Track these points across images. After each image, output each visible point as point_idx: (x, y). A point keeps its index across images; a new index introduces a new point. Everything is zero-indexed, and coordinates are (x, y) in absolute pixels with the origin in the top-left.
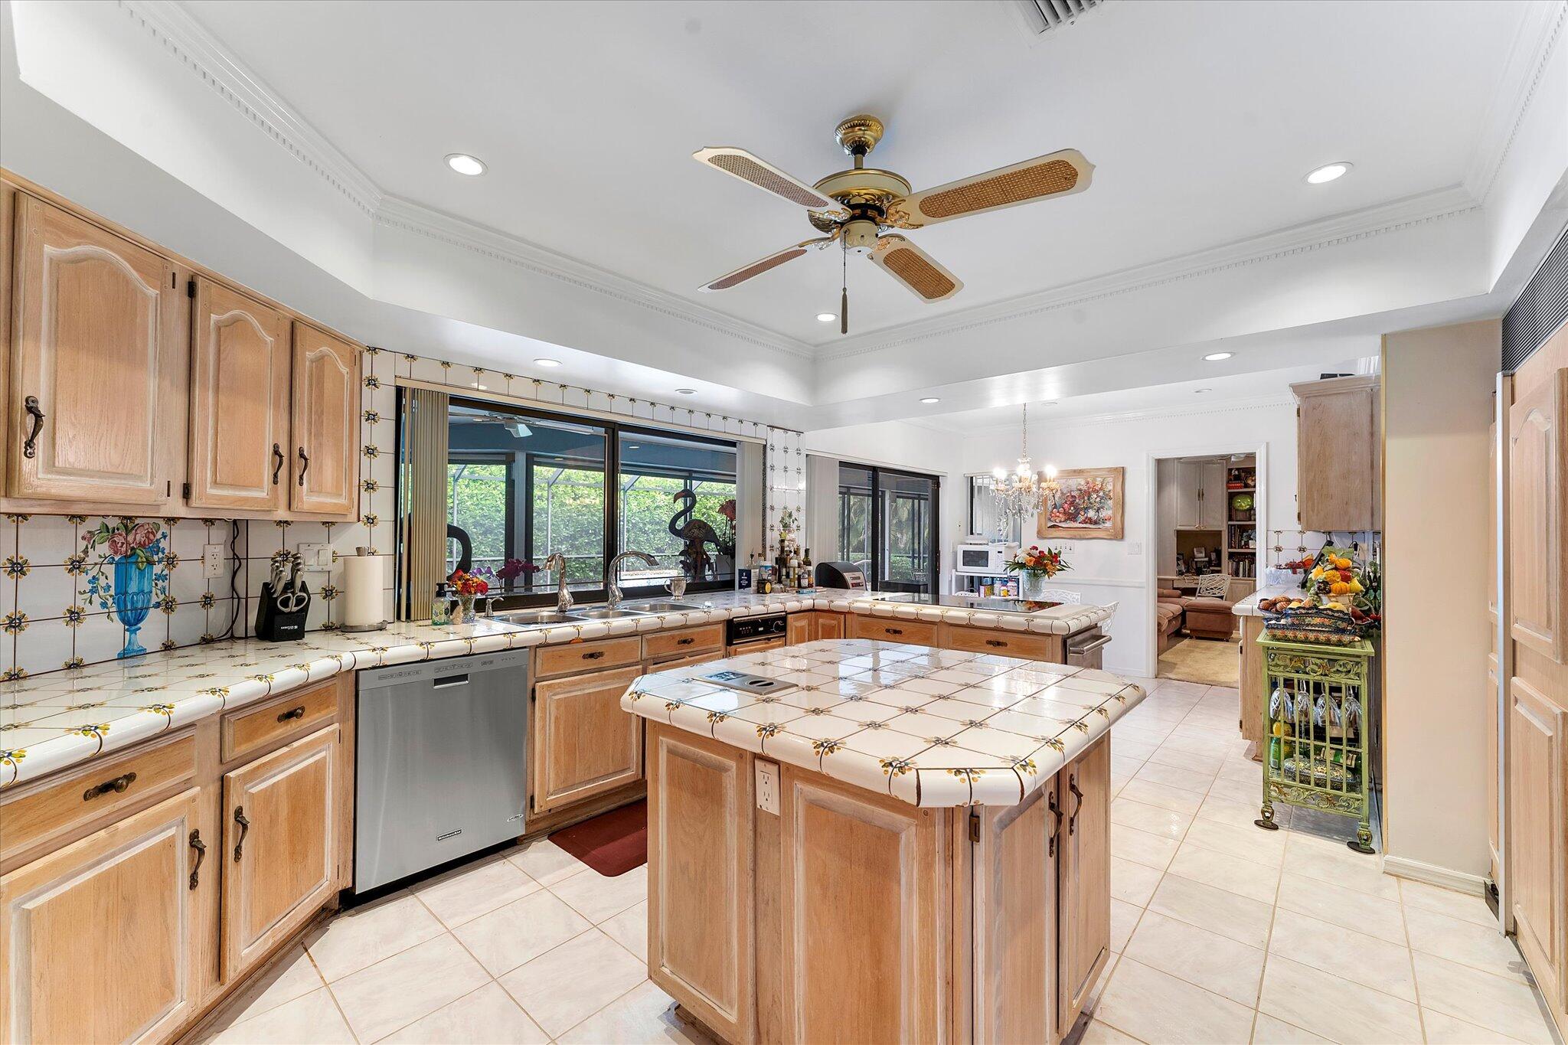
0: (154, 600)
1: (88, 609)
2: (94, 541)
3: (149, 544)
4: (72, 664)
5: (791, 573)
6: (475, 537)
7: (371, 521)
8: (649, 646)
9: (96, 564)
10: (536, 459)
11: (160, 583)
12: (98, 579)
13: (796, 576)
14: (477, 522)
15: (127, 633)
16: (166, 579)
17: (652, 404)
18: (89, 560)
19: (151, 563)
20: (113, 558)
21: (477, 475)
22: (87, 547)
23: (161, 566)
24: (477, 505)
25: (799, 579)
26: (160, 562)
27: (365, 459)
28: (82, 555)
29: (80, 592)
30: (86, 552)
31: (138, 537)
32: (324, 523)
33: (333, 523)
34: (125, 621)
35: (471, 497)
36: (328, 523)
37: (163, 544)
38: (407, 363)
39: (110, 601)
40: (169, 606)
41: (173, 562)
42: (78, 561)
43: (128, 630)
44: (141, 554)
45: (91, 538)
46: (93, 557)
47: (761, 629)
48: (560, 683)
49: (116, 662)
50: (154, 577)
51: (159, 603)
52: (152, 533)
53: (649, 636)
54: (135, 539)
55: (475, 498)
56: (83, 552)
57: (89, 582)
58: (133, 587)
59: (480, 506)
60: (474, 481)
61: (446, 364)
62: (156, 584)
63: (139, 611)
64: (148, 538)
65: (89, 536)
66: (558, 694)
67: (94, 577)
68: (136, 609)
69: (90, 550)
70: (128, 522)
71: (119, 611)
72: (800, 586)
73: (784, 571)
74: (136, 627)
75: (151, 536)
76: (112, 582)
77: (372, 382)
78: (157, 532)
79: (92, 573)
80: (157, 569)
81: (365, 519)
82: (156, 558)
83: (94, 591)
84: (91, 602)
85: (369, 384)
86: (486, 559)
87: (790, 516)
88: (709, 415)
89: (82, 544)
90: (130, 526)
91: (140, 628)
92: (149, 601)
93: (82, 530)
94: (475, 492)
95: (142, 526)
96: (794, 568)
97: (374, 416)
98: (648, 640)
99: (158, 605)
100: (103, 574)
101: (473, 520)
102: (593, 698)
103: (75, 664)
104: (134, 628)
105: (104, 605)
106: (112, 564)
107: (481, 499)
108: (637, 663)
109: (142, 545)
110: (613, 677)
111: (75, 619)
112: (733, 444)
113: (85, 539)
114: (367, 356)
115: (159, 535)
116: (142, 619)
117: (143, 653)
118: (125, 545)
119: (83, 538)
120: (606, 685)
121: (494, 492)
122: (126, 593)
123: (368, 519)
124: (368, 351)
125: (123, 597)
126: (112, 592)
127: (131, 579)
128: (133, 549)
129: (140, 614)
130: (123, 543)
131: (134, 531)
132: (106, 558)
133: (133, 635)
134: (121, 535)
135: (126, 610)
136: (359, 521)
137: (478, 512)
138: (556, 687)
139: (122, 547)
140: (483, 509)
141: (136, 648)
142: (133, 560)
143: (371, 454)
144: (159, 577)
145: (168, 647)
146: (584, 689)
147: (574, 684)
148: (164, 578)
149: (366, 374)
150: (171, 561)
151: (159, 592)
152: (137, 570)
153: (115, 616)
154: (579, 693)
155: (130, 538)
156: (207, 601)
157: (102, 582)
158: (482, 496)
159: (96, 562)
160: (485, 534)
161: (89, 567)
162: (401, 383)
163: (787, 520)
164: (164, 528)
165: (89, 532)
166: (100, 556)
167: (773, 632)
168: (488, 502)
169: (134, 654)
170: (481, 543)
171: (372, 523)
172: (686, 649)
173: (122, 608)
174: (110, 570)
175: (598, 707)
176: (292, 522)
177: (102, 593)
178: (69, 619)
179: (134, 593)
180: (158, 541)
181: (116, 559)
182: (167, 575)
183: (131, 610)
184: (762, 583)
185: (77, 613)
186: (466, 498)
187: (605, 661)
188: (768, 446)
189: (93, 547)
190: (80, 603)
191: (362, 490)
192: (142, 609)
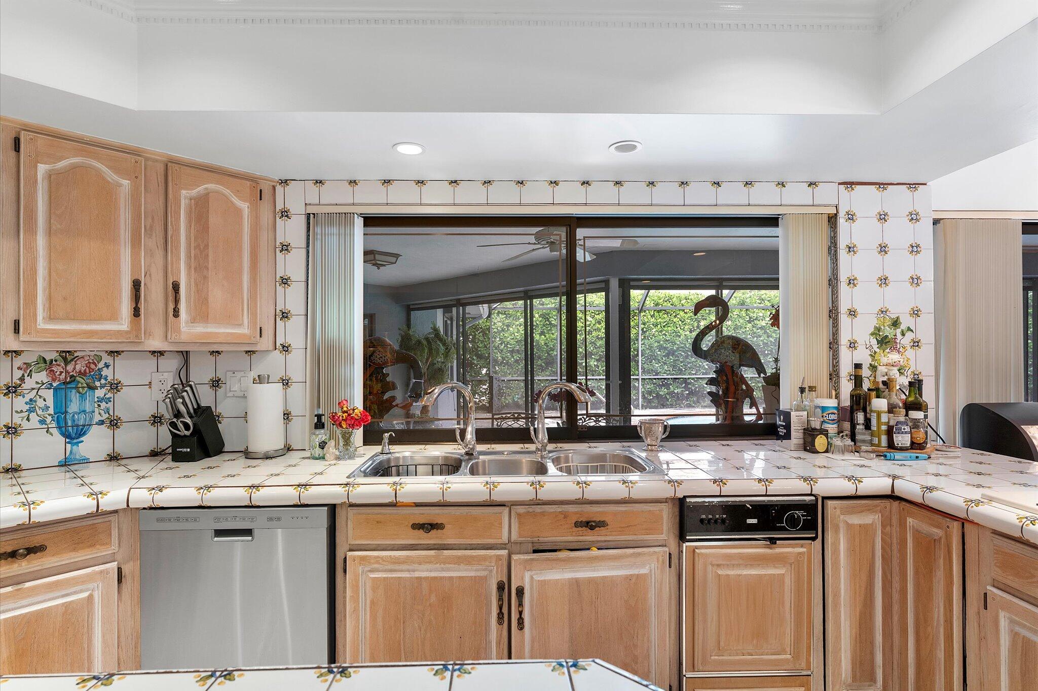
0: (97, 418)
1: (25, 424)
2: (31, 371)
3: (90, 372)
4: (10, 469)
5: (874, 422)
6: (659, 358)
7: (286, 348)
8: (520, 523)
9: (33, 389)
10: (632, 283)
11: (103, 405)
12: (35, 401)
13: (884, 428)
14: (661, 346)
15: (69, 446)
16: (110, 401)
17: (617, 183)
18: (24, 386)
19: (92, 388)
20: (51, 385)
21: (660, 306)
22: (23, 375)
23: (103, 391)
24: (661, 331)
25: (890, 432)
26: (102, 387)
27: (280, 289)
28: (18, 382)
29: (17, 412)
30: (22, 379)
31: (78, 367)
32: (247, 352)
33: (254, 352)
34: (67, 435)
35: (656, 325)
36: (249, 351)
37: (105, 372)
38: (315, 189)
39: (49, 419)
40: (114, 423)
41: (117, 387)
42: (14, 387)
43: (69, 443)
44: (82, 381)
45: (27, 368)
46: (29, 383)
47: (751, 521)
48: (378, 557)
49: (57, 468)
50: (96, 400)
51: (103, 421)
52: (94, 363)
53: (521, 510)
54: (74, 369)
55: (659, 326)
56: (19, 379)
57: (26, 403)
58: (73, 407)
59: (664, 332)
60: (659, 312)
61: (353, 182)
62: (99, 406)
63: (81, 427)
64: (89, 368)
65: (25, 366)
66: (377, 570)
67: (31, 400)
68: (78, 426)
69: (27, 379)
70: (67, 356)
71: (59, 427)
72: (891, 445)
73: (860, 417)
74: (78, 440)
75: (93, 366)
76: (50, 402)
77: (285, 214)
78: (98, 363)
79: (27, 398)
80: (100, 393)
81: (281, 348)
82: (98, 384)
83: (31, 410)
84: (28, 419)
85: (282, 216)
86: (669, 377)
87: (896, 323)
88: (718, 184)
89: (18, 374)
90: (69, 358)
91: (82, 442)
92: (91, 419)
93: (19, 362)
94: (660, 320)
95: (83, 357)
96: (879, 414)
97: (287, 246)
98: (519, 515)
99: (101, 423)
100: (40, 397)
101: (656, 344)
102: (425, 585)
103: (13, 469)
104: (75, 441)
105: (42, 422)
106: (49, 389)
107: (664, 326)
108: (502, 547)
109: (82, 374)
110: (459, 561)
111: (13, 433)
112: (772, 221)
113: (21, 369)
114: (279, 189)
115: (101, 365)
116: (84, 434)
117: (86, 461)
118: (64, 374)
119: (19, 368)
120: (448, 570)
121: (675, 320)
122: (66, 412)
123: (284, 347)
124: (280, 184)
125: (63, 416)
126: (51, 411)
127: (71, 401)
128: (72, 376)
129: (82, 429)
130: (61, 372)
131: (73, 362)
132: (43, 384)
133: (75, 447)
134: (59, 365)
135: (66, 426)
136: (276, 349)
137: (662, 337)
138: (372, 561)
139: (60, 375)
140: (666, 335)
141: (78, 457)
142: (73, 385)
143: (285, 284)
144: (100, 400)
145: (114, 458)
146: (414, 571)
147: (397, 561)
148: (108, 400)
149: (280, 206)
150: (115, 387)
151: (102, 412)
152: (78, 394)
153: (55, 431)
154: (405, 575)
155: (70, 368)
156: (156, 420)
157: (40, 403)
158: (665, 324)
159: (34, 387)
160: (667, 355)
161: (25, 392)
162: (311, 210)
163: (888, 331)
164: (106, 359)
165: (25, 364)
166: (37, 383)
167: (783, 529)
168: (669, 328)
169: (76, 462)
170: (665, 364)
171: (287, 351)
172: (589, 536)
173: (63, 424)
174: (49, 395)
175: (433, 599)
176: (222, 351)
177: (40, 412)
178: (6, 432)
179: (76, 413)
180: (100, 370)
181: (55, 384)
182: (111, 398)
183: (72, 427)
184: (810, 434)
185: (14, 428)
186: (651, 326)
187: (448, 536)
188: (842, 214)
189: (30, 375)
190: (17, 419)
191: (278, 319)
192: (84, 426)
